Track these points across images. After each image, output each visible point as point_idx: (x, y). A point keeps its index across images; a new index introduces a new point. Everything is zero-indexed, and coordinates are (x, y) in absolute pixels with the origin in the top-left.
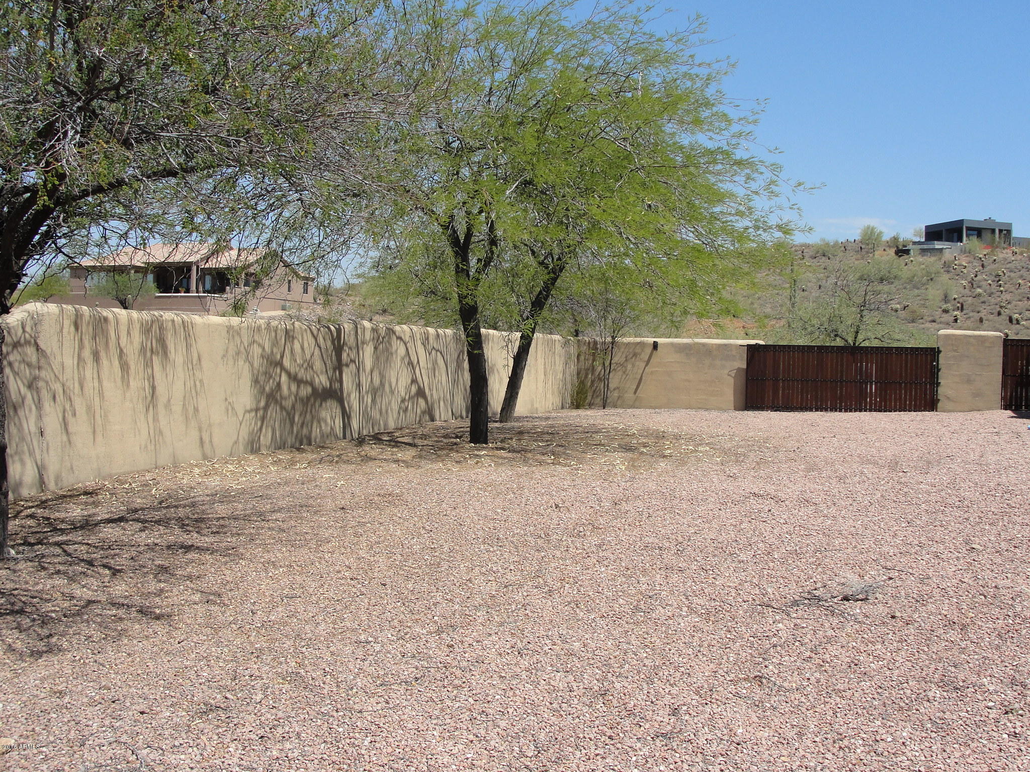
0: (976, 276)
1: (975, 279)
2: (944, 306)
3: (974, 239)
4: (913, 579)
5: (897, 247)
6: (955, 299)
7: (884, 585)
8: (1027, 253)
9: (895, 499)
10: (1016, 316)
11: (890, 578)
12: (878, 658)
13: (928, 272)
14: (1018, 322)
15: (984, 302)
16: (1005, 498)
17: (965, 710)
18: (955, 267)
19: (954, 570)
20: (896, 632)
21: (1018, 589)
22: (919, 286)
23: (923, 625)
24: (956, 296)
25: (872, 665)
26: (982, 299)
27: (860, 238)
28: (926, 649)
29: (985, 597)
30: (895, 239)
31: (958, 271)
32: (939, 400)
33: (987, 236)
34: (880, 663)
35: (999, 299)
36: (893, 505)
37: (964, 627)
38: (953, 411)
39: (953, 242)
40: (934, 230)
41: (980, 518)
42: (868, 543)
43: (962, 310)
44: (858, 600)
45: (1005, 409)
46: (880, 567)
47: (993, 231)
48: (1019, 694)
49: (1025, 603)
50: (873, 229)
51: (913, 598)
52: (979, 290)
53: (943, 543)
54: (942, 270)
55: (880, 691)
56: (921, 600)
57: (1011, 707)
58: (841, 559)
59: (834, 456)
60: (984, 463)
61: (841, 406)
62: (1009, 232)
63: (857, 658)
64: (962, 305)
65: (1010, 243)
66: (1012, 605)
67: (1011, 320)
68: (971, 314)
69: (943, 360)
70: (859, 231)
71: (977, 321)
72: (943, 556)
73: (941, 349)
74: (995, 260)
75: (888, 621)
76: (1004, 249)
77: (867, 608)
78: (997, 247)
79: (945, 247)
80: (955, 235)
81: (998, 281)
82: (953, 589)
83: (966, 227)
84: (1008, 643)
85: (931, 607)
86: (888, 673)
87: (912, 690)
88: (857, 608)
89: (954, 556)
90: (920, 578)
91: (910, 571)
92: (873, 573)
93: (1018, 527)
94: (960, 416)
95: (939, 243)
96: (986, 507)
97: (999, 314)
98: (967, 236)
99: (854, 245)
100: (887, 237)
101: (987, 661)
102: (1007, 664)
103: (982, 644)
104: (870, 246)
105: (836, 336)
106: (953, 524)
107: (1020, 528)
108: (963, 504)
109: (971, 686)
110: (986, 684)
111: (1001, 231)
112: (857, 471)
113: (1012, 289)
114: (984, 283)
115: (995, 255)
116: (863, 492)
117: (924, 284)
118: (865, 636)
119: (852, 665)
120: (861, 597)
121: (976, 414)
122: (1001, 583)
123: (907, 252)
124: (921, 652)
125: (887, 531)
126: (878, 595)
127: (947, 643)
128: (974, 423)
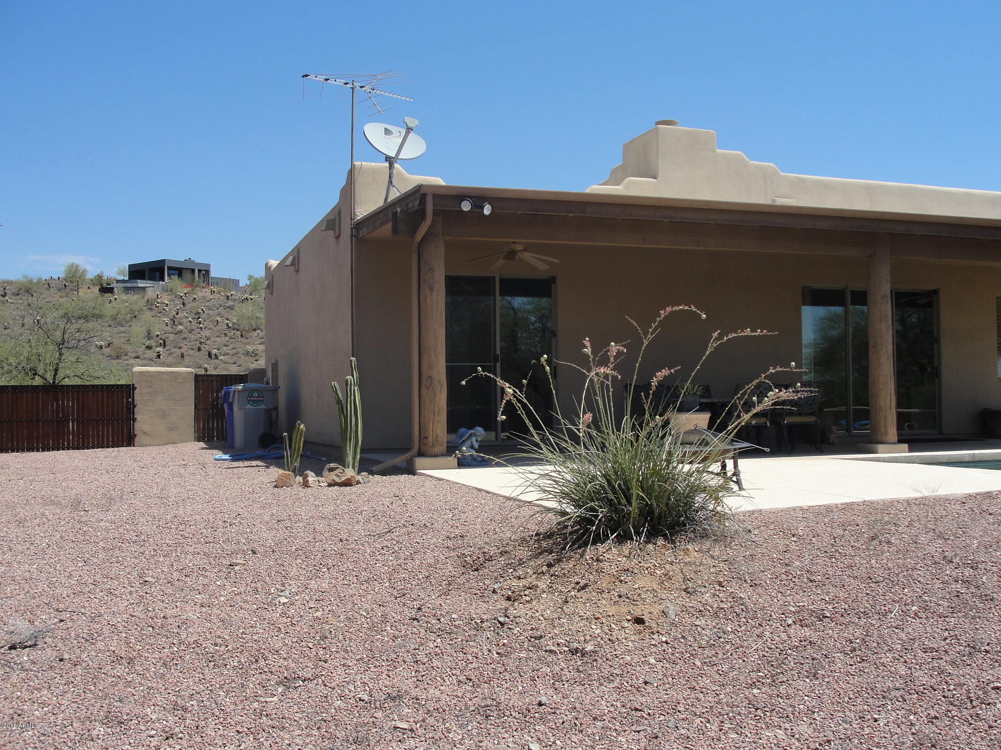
0: (177, 314)
1: (176, 316)
2: (148, 343)
3: (175, 278)
4: (85, 618)
5: (101, 285)
6: (157, 336)
7: (54, 628)
8: (223, 292)
9: (73, 539)
10: (214, 351)
11: (61, 621)
12: (44, 704)
13: (131, 310)
14: (216, 357)
15: (185, 339)
16: (179, 529)
17: (128, 743)
18: (158, 305)
19: (126, 604)
20: (64, 675)
21: (184, 617)
22: (123, 323)
23: (91, 664)
24: (159, 333)
25: (37, 712)
26: (184, 336)
27: (64, 275)
28: (92, 688)
29: (153, 628)
30: (100, 277)
31: (161, 309)
32: (136, 435)
33: (187, 275)
34: (46, 709)
35: (199, 335)
36: (72, 545)
37: (131, 661)
38: (150, 445)
39: (155, 280)
40: (137, 269)
41: (155, 550)
42: (42, 586)
43: (165, 346)
44: (26, 647)
45: (199, 441)
46: (51, 611)
47: (193, 271)
48: (179, 718)
49: (190, 630)
50: (77, 266)
51: (83, 638)
52: (180, 327)
53: (117, 579)
54: (145, 308)
55: (42, 738)
56: (90, 639)
57: (171, 732)
58: (11, 606)
59: (16, 500)
60: (165, 496)
61: (38, 445)
62: (208, 272)
63: (21, 707)
64: (164, 342)
65: (208, 282)
66: (177, 633)
67: (210, 355)
68: (173, 350)
69: (138, 396)
70: (63, 268)
71: (178, 356)
72: (116, 592)
73: (136, 385)
74: (195, 299)
75: (56, 665)
76: (203, 288)
77: (35, 654)
78: (197, 286)
79: (148, 285)
80: (158, 274)
81: (198, 319)
82: (123, 624)
83: (168, 267)
84: (173, 670)
85: (100, 645)
86: (52, 718)
87: (76, 732)
88: (24, 656)
89: (127, 591)
90: (91, 617)
91: (83, 610)
92: (44, 617)
93: (190, 557)
94: (154, 450)
95: (142, 281)
96: (162, 539)
97: (199, 349)
98: (168, 275)
99: (58, 282)
100: (91, 275)
101: (152, 691)
102: (170, 691)
103: (148, 675)
104: (74, 284)
105: (35, 374)
106: (128, 559)
107: (191, 558)
108: (140, 540)
109: (135, 718)
110: (149, 713)
111: (200, 271)
112: (38, 513)
113: (211, 326)
114: (185, 320)
115: (194, 294)
116: (42, 535)
117: (127, 322)
118: (31, 683)
119: (16, 716)
120: (30, 643)
121: (170, 448)
122: (169, 612)
123: (110, 290)
124: (87, 691)
125: (62, 572)
126: (47, 639)
127: (114, 679)
128: (165, 456)
